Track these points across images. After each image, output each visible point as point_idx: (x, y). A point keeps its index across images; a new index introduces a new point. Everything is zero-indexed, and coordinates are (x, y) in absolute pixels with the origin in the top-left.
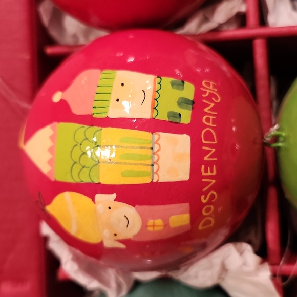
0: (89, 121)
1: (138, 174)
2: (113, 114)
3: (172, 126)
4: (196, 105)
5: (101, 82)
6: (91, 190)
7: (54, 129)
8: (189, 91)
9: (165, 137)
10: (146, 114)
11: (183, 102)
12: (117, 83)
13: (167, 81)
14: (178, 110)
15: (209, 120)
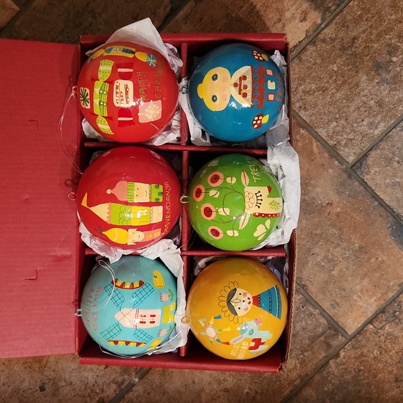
0: (126, 203)
1: (146, 222)
2: (136, 200)
3: (157, 204)
4: (163, 194)
5: (129, 188)
6: (127, 228)
7: (110, 205)
8: (161, 189)
9: (155, 208)
10: (148, 200)
11: (160, 194)
12: (135, 188)
13: (153, 185)
14: (158, 197)
15: (168, 199)
